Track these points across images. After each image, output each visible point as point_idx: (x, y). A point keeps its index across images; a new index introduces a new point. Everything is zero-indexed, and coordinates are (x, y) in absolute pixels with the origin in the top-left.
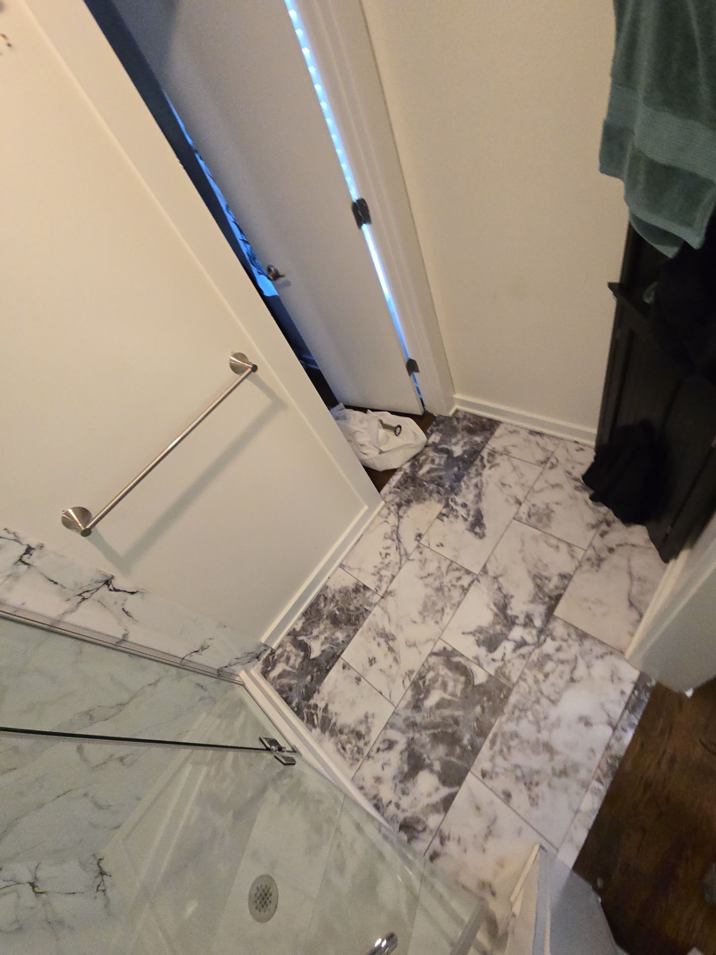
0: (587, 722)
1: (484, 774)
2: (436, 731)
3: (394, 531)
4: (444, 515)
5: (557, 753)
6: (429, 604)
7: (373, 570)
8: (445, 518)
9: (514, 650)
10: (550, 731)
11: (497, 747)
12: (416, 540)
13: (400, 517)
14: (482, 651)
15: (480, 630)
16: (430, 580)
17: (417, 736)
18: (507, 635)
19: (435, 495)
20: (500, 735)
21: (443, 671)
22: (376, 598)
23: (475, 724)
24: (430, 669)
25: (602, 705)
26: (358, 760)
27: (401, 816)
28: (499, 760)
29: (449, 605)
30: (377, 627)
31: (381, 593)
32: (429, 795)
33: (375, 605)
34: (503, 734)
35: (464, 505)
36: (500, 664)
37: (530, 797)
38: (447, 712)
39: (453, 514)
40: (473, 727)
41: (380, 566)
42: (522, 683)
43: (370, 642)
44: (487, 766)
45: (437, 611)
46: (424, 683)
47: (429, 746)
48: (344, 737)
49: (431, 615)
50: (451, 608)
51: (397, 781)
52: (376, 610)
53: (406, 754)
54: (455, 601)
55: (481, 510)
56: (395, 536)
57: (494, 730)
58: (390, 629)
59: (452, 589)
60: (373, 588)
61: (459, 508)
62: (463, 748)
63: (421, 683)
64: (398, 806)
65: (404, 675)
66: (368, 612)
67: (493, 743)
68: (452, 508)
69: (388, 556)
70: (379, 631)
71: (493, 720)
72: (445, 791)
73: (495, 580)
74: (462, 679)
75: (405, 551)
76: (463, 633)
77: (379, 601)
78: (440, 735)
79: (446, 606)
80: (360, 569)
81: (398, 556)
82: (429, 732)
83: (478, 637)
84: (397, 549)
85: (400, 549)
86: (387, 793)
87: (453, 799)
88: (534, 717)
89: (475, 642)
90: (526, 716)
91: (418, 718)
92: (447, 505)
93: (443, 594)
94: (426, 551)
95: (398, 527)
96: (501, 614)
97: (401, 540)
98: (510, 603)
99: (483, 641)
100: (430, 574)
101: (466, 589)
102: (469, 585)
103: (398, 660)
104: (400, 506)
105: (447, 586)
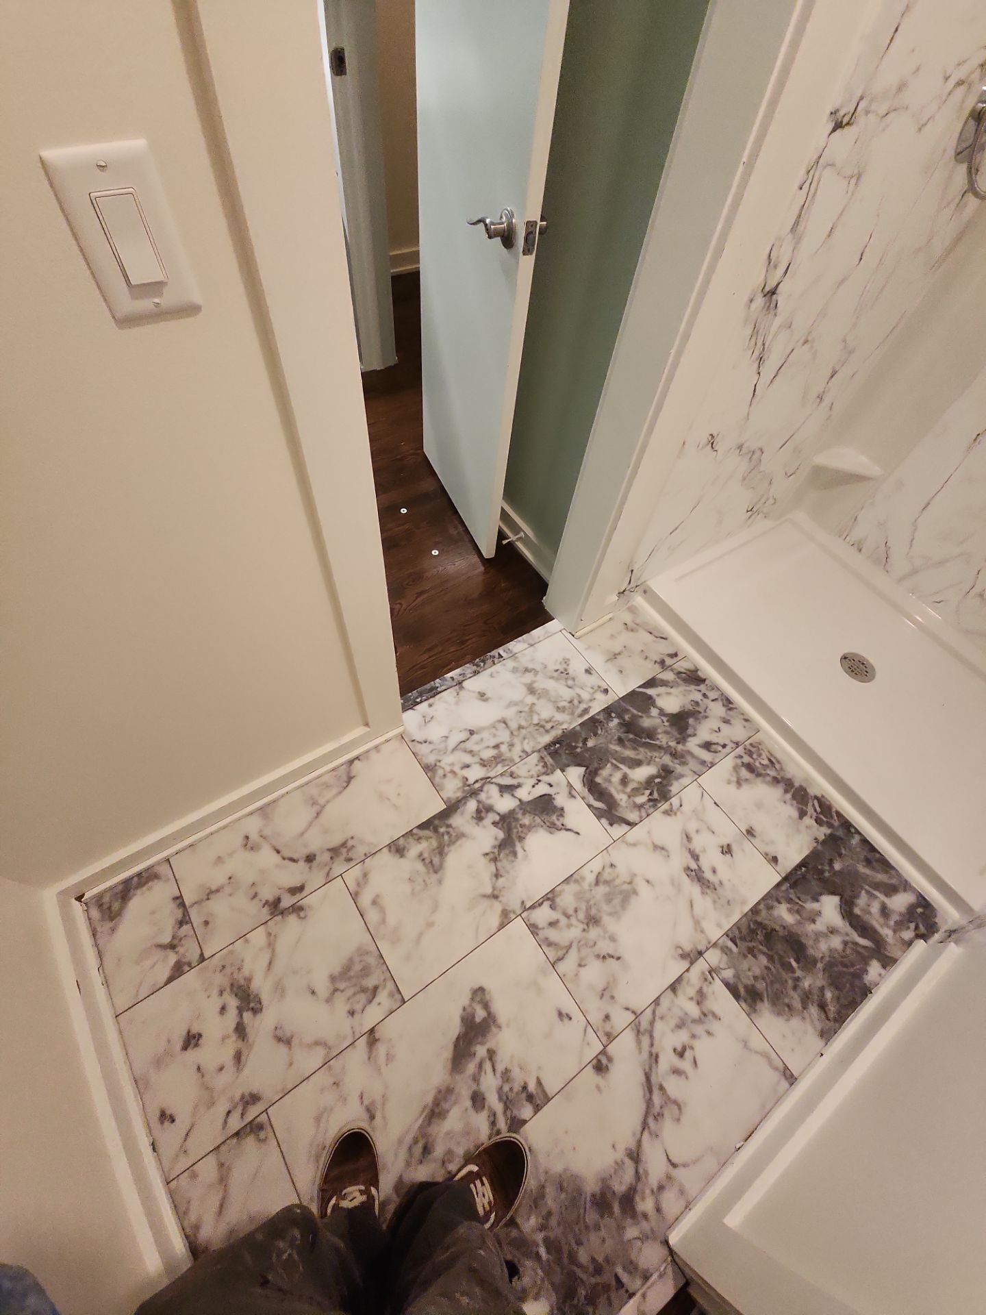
0: (482, 696)
1: (606, 691)
2: (648, 740)
3: (655, 1118)
4: (530, 1098)
5: (525, 685)
6: (617, 901)
7: (715, 1026)
8: (532, 1087)
9: (519, 786)
10: (522, 701)
11: (583, 706)
12: (610, 1059)
13: (635, 1156)
14: (560, 800)
15: (553, 827)
16: (605, 947)
17: (673, 744)
18: (519, 805)
20: (576, 714)
21: (621, 798)
22: (713, 957)
23: (599, 732)
24: (640, 807)
25: (457, 703)
26: (751, 744)
27: (702, 687)
28: (585, 696)
29: (586, 885)
30: (715, 902)
31: (701, 965)
32: (668, 694)
33: (715, 945)
34: (572, 713)
35: (478, 1100)
36: (544, 778)
37: (568, 665)
38: (629, 753)
39: (511, 1089)
40: (603, 730)
41: (699, 1030)
42: (528, 750)
43: (729, 880)
44: (600, 696)
45: (607, 883)
46: (651, 794)
47: (659, 731)
48: (773, 773)
49: (618, 882)
50: (583, 878)
51: (703, 714)
52: (715, 933)
53: (690, 731)
54: (571, 888)
55: (449, 1065)
56: (657, 1099)
57: (581, 721)
58: (691, 888)
59: (571, 912)
60: (718, 986)
61: (492, 1099)
62: (620, 716)
63: (656, 795)
64: (705, 695)
65: (679, 814)
66: (731, 935)
67: (586, 711)
68: (506, 1108)
69: (679, 1049)
70: (712, 892)
71: (578, 728)
72: (650, 691)
74: (598, 780)
75: (639, 1042)
76: (577, 833)
77: (707, 949)
78: (644, 735)
79: (590, 885)
80: (745, 1044)
81: (656, 1034)
82: (657, 742)
83: (558, 820)
84: (657, 1057)
85: (651, 1054)
86: (717, 710)
87: (644, 684)
88: (532, 716)
89: (565, 815)
90: (539, 719)
91: (667, 759)
92: (516, 1124)
93: (589, 908)
94: (596, 1017)
95: (645, 1125)
96: (514, 836)
97: (643, 1078)
98: (494, 847)
99: (554, 812)
100: (601, 960)
101: (548, 899)
102: (540, 905)
103: (685, 837)
104: (628, 1201)
105: (578, 920)
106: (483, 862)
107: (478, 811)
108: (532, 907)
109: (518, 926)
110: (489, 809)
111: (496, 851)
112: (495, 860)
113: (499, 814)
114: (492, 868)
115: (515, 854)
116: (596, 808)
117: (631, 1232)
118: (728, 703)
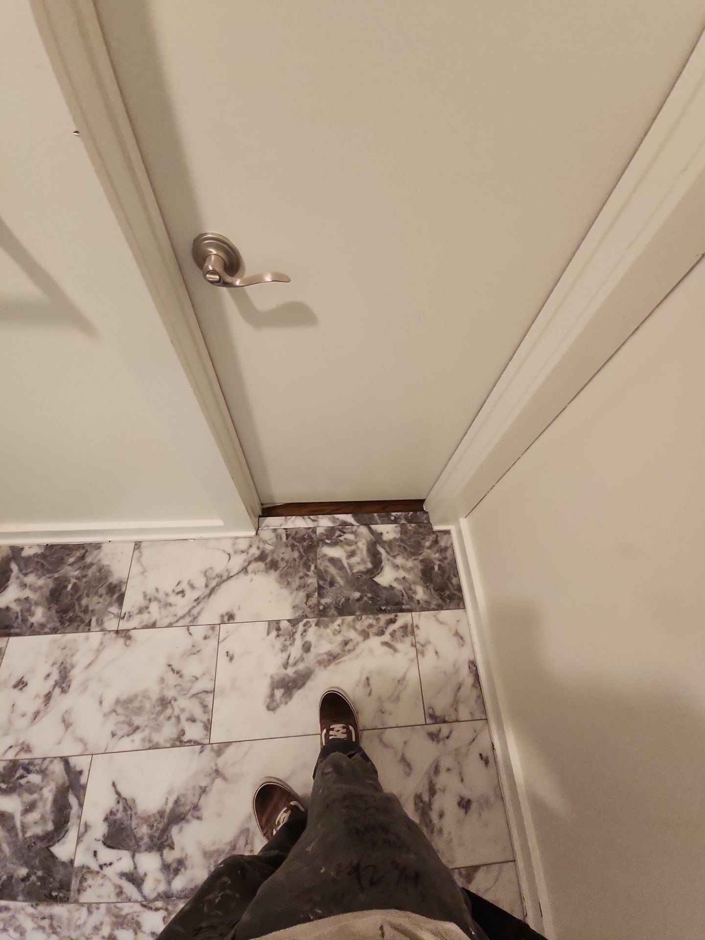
3: (221, 577)
4: (278, 629)
6: (136, 704)
7: (151, 591)
8: (274, 633)
9: (123, 875)
12: (222, 616)
13: (245, 570)
14: (100, 829)
15: (127, 805)
16: (172, 679)
18: (139, 852)
19: (302, 594)
21: (48, 793)
22: (112, 624)
24: (43, 772)
29: (147, 732)
30: (72, 655)
31: (124, 625)
33: (103, 630)
35: (307, 648)
36: (95, 867)
39: (285, 640)
41: (161, 596)
43: (46, 662)
45: (130, 724)
46: (22, 777)
49: (122, 718)
50: (143, 740)
52: (95, 637)
54: (157, 738)
55: (313, 676)
56: (213, 584)
58: (77, 676)
59: (173, 720)
60: (125, 608)
61: (299, 642)
63: (20, 772)
65: (21, 741)
66: (87, 628)
68: (294, 633)
69: (180, 595)
70: (67, 663)
73: (214, 775)
74: (50, 827)
75: (199, 613)
76: (114, 785)
77: (110, 631)
79: (144, 730)
80: (144, 572)
81: (186, 610)
83: (118, 811)
84: (196, 600)
85: (198, 604)
89: (108, 811)
92: (293, 622)
93: (160, 713)
94: (212, 643)
95: (229, 578)
96: (166, 820)
97: (213, 597)
98: (188, 821)
99: (115, 821)
100: (181, 673)
101: (181, 742)
102: (190, 741)
103: (37, 719)
104: (262, 557)
105: (173, 709)
106: (206, 813)
107: (177, 872)
108: (197, 743)
109: (217, 736)
110: (166, 867)
111: (189, 817)
112: (196, 807)
113: (161, 855)
114: (202, 802)
115: (177, 802)
116: (78, 797)
117: (269, 548)
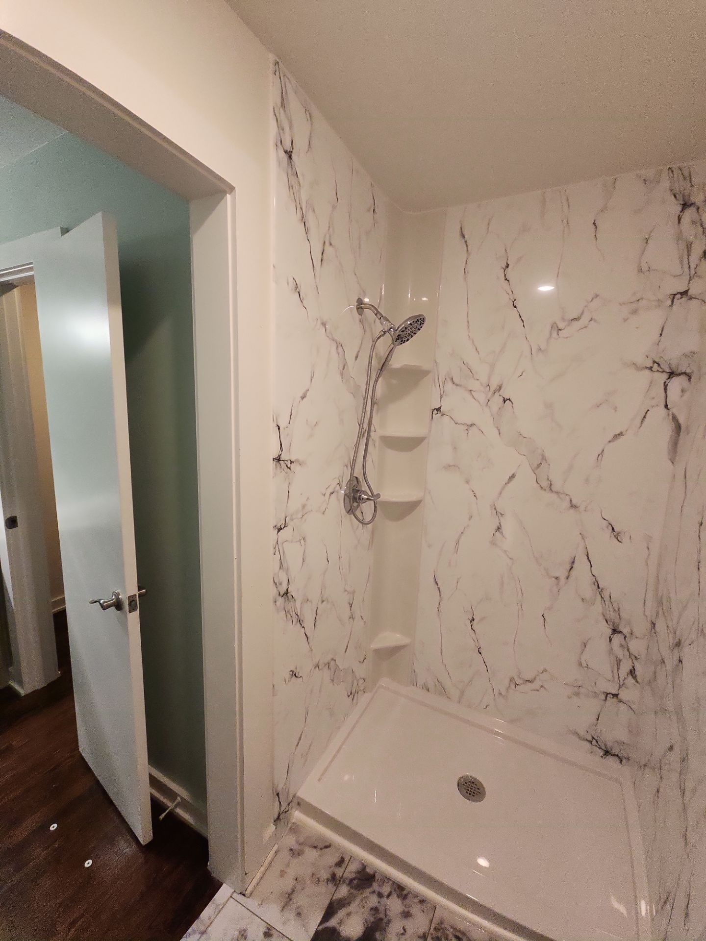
26: (436, 930)
27: (375, 886)
32: (349, 914)
51: (385, 920)
64: (380, 895)
72: (332, 923)
86: (394, 905)
87: (323, 917)
118: (400, 890)
